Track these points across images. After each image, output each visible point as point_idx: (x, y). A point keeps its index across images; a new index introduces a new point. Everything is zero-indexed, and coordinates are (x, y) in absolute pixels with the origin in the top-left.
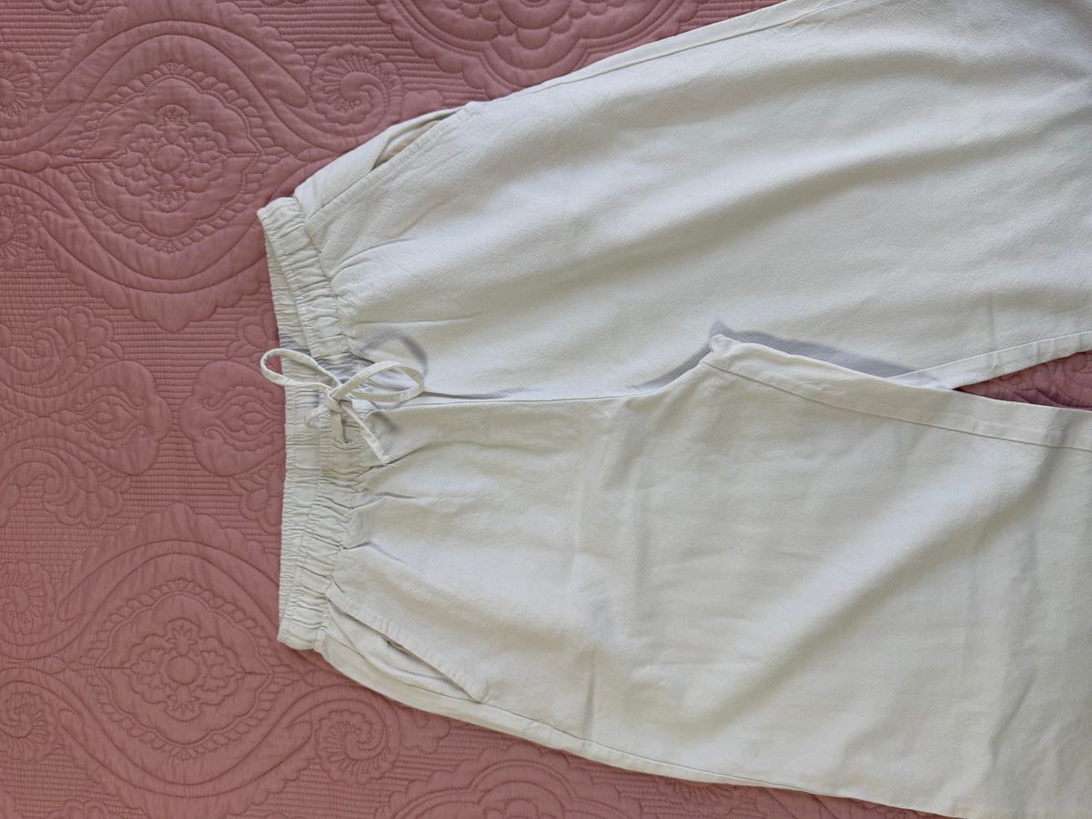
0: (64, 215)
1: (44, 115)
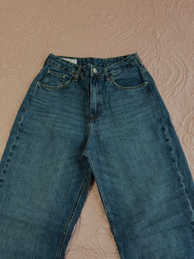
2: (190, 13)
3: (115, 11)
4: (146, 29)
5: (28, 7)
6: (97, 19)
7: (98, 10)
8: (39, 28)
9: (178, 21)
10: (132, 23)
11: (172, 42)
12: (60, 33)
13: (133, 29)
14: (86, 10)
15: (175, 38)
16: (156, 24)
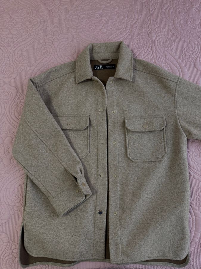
0: (143, 55)
1: (162, 51)
2: (187, 10)
3: (110, 12)
4: (141, 30)
5: (19, 11)
6: (91, 22)
7: (91, 11)
8: (32, 34)
9: (174, 20)
10: (126, 24)
11: (168, 43)
12: (54, 38)
13: (128, 30)
14: (79, 11)
15: (171, 38)
16: (152, 24)
